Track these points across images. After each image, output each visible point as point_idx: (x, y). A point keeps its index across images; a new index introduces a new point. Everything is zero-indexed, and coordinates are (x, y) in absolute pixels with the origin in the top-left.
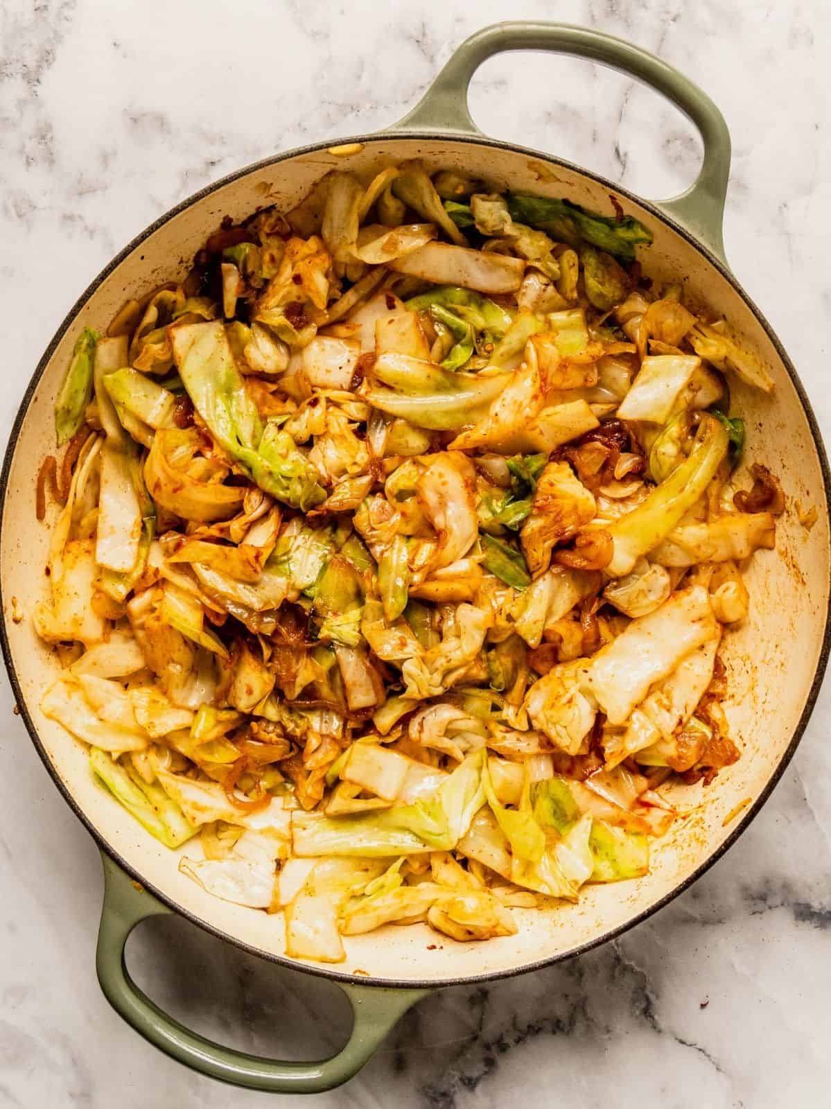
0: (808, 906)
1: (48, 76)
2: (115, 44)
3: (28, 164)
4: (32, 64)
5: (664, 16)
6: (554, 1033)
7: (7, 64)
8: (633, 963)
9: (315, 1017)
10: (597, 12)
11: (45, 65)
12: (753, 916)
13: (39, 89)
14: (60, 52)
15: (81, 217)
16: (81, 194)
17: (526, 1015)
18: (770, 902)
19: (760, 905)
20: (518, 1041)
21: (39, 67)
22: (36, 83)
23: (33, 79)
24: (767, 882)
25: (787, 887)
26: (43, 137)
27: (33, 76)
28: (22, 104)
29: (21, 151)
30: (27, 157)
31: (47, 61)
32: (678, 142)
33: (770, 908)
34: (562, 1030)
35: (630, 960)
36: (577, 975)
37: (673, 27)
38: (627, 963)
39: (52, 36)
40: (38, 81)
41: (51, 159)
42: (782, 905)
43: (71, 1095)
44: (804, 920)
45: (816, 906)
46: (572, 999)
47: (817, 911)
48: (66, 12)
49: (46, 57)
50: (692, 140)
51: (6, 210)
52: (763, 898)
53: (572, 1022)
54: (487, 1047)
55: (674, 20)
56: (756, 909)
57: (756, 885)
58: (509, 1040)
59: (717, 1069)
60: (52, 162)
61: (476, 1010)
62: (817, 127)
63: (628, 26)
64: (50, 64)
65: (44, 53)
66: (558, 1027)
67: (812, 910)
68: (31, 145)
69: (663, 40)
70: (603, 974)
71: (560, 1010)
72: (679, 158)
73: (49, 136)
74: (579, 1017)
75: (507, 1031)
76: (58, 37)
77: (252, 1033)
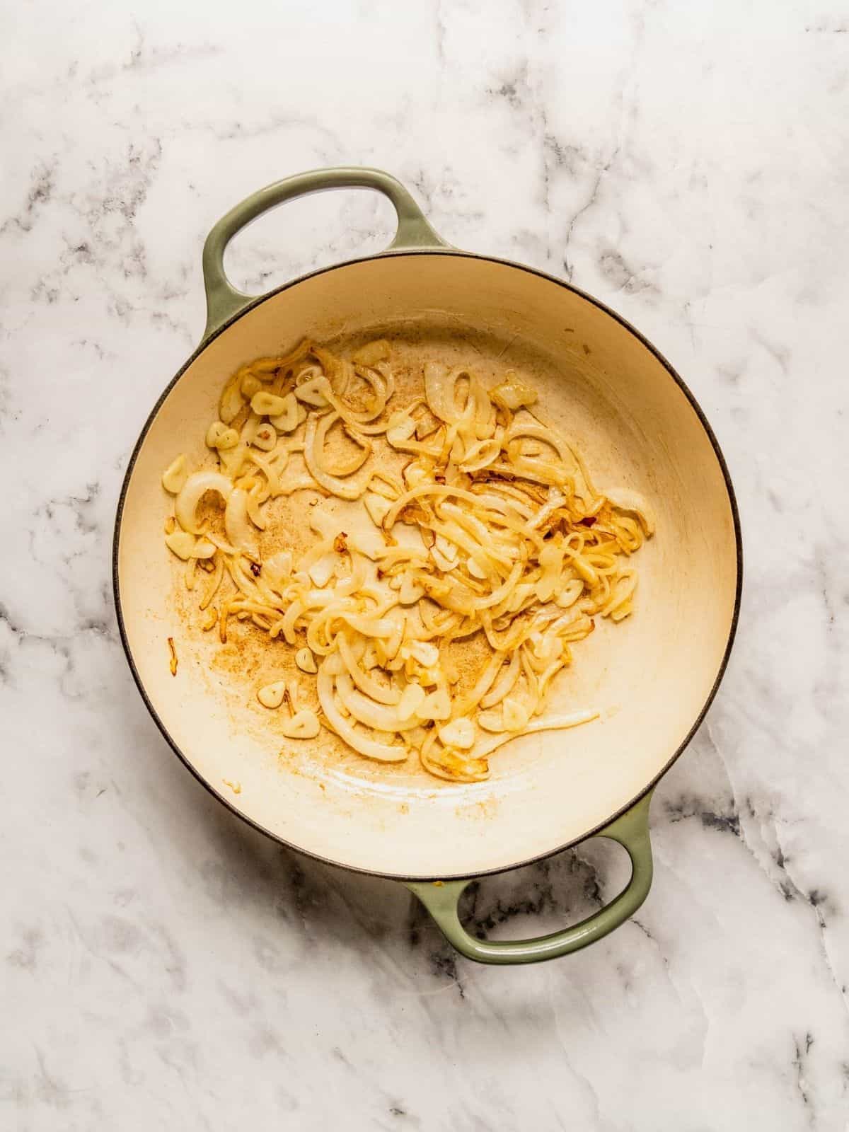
0: (712, 815)
1: (141, 210)
2: (191, 187)
3: (126, 275)
4: (128, 202)
5: (598, 166)
6: (528, 912)
7: (109, 202)
8: (585, 860)
9: (349, 905)
10: (549, 163)
11: (138, 201)
12: (673, 823)
13: (135, 220)
14: (149, 193)
15: (166, 315)
16: (167, 298)
17: (507, 899)
18: (685, 812)
19: (678, 815)
20: (502, 920)
21: (134, 203)
22: (132, 216)
23: (129, 212)
24: (682, 797)
25: (697, 802)
26: (137, 256)
27: (129, 211)
28: (120, 231)
29: (121, 265)
30: (126, 271)
31: (139, 199)
32: (610, 258)
33: (685, 817)
34: (533, 910)
35: (583, 857)
36: (544, 870)
37: (605, 174)
38: (581, 860)
39: (143, 181)
40: (133, 214)
41: (144, 273)
42: (694, 814)
43: (168, 970)
44: (709, 825)
45: (718, 814)
46: (542, 888)
47: (719, 818)
48: (154, 163)
49: (139, 196)
50: (620, 257)
51: (110, 310)
52: (680, 810)
53: (541, 904)
54: (479, 925)
55: (606, 169)
56: (673, 818)
57: (675, 801)
58: (494, 920)
59: (649, 936)
60: (144, 274)
61: (470, 899)
62: (711, 247)
63: (572, 173)
64: (142, 201)
65: (137, 194)
66: (532, 909)
67: (715, 817)
68: (128, 262)
69: (598, 183)
70: (563, 870)
71: (532, 896)
72: (610, 270)
73: (141, 255)
74: (546, 900)
75: (494, 913)
76: (148, 182)
77: (304, 920)
